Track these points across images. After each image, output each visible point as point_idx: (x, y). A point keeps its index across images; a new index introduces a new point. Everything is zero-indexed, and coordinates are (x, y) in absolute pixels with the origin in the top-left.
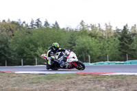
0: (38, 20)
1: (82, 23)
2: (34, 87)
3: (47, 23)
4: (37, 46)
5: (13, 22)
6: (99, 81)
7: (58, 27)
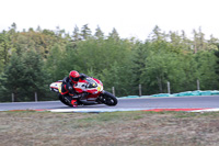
0: (86, 27)
1: (156, 30)
2: (82, 133)
6: (186, 121)
7: (117, 38)
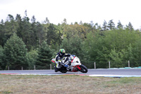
3: (120, 25)
4: (110, 48)
5: (85, 24)
7: (132, 29)
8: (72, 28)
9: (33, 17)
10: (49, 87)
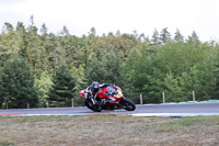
5: (125, 36)
8: (104, 42)
9: (44, 26)
10: (71, 134)
